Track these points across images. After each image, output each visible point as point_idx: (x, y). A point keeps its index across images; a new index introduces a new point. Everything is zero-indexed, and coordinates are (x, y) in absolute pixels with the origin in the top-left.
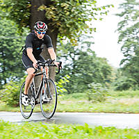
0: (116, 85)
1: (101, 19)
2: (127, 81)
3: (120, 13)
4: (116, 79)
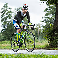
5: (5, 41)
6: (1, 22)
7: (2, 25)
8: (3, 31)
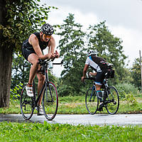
0: (58, 92)
2: (67, 88)
3: (61, 32)
5: (70, 97)
6: (61, 55)
7: (63, 61)
8: (65, 74)
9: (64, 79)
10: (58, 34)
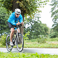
0: (50, 36)
1: (43, 7)
2: (55, 34)
4: (50, 33)
6: (52, 16)
7: (53, 19)
8: (54, 26)
9: (54, 29)
10: (51, 5)
